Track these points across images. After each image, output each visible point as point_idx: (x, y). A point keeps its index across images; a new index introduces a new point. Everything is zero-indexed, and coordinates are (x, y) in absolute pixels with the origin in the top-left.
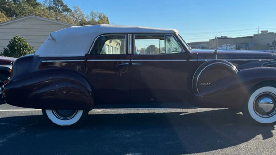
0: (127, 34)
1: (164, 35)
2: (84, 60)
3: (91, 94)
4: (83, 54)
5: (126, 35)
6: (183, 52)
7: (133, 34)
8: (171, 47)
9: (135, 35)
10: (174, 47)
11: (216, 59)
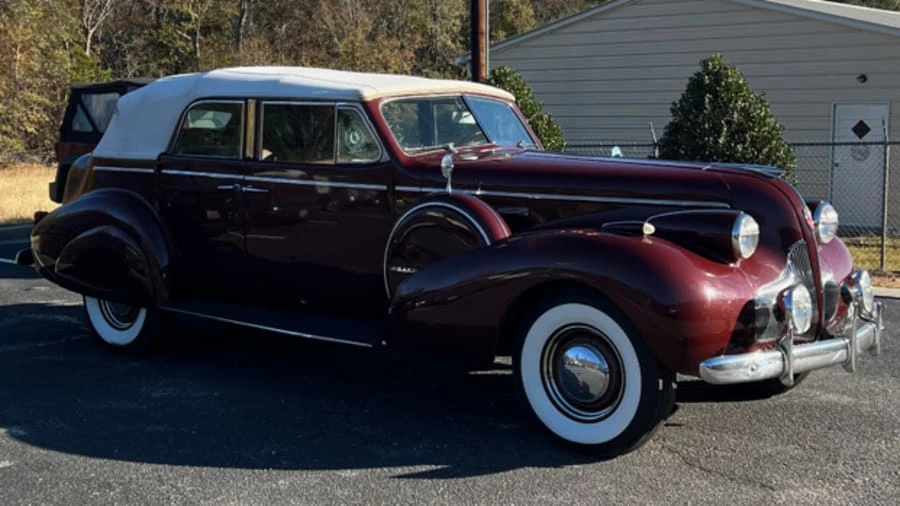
0: (246, 99)
1: (332, 104)
2: (152, 171)
3: (164, 276)
4: (153, 154)
5: (242, 102)
6: (382, 161)
7: (258, 100)
8: (353, 142)
9: (264, 102)
10: (359, 142)
11: (449, 189)
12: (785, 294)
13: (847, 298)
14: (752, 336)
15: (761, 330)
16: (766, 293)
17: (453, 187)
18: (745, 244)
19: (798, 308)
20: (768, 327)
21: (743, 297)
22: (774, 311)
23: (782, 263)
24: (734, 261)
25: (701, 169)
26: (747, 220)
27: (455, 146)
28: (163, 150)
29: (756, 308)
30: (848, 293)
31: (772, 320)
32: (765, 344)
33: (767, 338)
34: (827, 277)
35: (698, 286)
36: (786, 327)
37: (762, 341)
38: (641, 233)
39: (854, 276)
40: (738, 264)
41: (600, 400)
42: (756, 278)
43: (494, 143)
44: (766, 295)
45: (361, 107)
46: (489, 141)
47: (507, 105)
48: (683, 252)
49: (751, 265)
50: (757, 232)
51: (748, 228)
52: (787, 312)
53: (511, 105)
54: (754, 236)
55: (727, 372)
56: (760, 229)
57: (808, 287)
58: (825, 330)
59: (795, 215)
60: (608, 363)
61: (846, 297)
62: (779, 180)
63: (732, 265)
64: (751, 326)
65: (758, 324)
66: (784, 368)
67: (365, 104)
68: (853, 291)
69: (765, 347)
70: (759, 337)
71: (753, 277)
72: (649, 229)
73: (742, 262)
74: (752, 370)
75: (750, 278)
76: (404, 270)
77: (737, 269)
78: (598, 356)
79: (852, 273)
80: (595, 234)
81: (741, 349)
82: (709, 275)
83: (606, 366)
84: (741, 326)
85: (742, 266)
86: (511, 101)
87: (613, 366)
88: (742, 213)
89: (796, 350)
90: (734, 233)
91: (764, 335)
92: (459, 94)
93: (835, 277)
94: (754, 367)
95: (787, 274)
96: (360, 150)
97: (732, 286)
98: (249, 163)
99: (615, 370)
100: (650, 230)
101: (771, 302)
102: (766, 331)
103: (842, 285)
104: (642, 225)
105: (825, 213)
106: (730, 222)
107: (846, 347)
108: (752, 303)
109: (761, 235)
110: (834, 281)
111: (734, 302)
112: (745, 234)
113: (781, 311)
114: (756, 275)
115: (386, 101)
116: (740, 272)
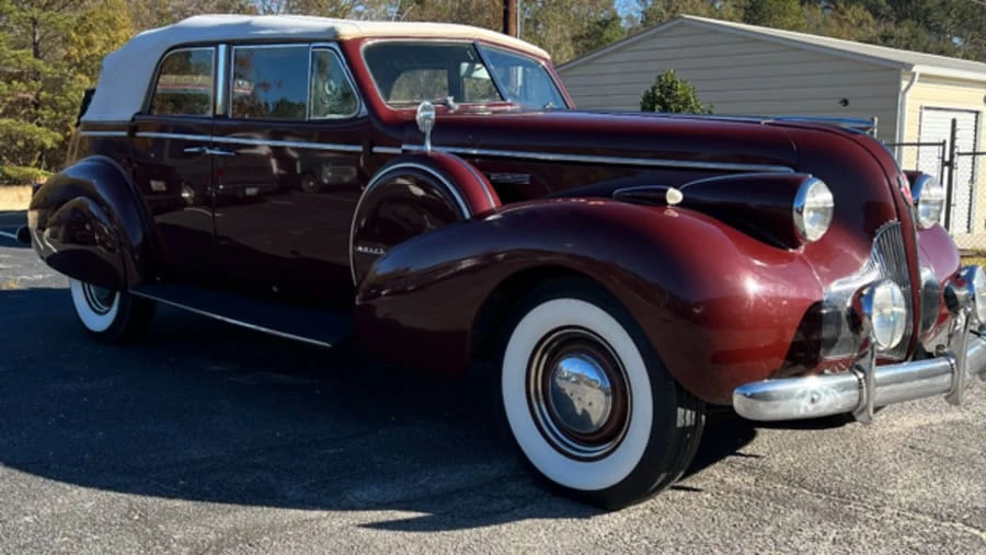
0: (217, 45)
2: (126, 134)
3: (137, 257)
4: (125, 114)
5: (213, 48)
6: (360, 116)
7: (229, 44)
8: (328, 92)
9: (235, 47)
10: (335, 93)
11: (428, 147)
12: (865, 292)
13: (952, 304)
14: (817, 352)
15: (831, 344)
16: (839, 290)
17: (433, 144)
18: (813, 221)
19: (882, 315)
20: (840, 339)
21: (805, 295)
22: (848, 317)
23: (865, 249)
24: (796, 245)
25: (759, 123)
26: (817, 187)
27: (455, 101)
28: (138, 109)
29: (824, 311)
30: (954, 296)
31: (846, 331)
32: (835, 363)
33: (838, 353)
34: (926, 274)
35: (738, 277)
36: (867, 341)
37: (831, 357)
38: (664, 203)
39: (963, 273)
40: (802, 249)
41: (601, 430)
42: (827, 270)
43: (509, 101)
44: (839, 293)
45: (336, 47)
46: (503, 99)
47: (539, 63)
48: (724, 231)
49: (820, 251)
50: (831, 205)
51: (817, 198)
52: (866, 320)
53: (543, 63)
54: (826, 209)
55: (772, 403)
56: (835, 200)
57: (901, 284)
58: (920, 345)
59: (887, 184)
60: (611, 381)
61: (952, 302)
62: (867, 138)
63: (791, 250)
64: (814, 337)
65: (826, 333)
66: (860, 399)
67: (342, 44)
68: (961, 293)
69: (836, 368)
70: (827, 353)
71: (822, 268)
72: (674, 196)
73: (807, 247)
74: (813, 401)
75: (817, 270)
76: (371, 251)
77: (800, 257)
78: (597, 369)
79: (960, 269)
80: (601, 203)
81: (801, 368)
82: (757, 263)
83: (608, 384)
84: (801, 337)
85: (806, 251)
86: (545, 59)
87: (617, 383)
88: (810, 176)
89: (880, 374)
90: (796, 205)
91: (834, 351)
92: (471, 42)
93: (937, 274)
94: (816, 397)
95: (872, 266)
96: (336, 103)
97: (792, 279)
98: (218, 122)
99: (618, 388)
100: (676, 198)
101: (844, 303)
102: (837, 345)
103: (946, 284)
104: (666, 191)
105: (928, 188)
106: (792, 190)
107: (951, 370)
108: (818, 305)
109: (836, 209)
110: (935, 279)
111: (791, 301)
112: (814, 206)
113: (857, 317)
114: (827, 266)
115: (370, 43)
116: (804, 262)
